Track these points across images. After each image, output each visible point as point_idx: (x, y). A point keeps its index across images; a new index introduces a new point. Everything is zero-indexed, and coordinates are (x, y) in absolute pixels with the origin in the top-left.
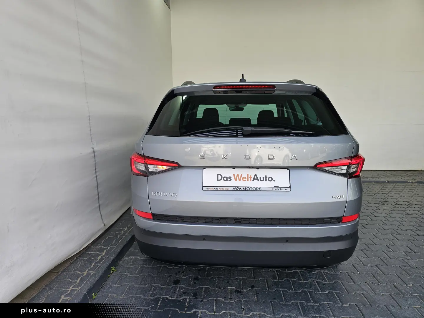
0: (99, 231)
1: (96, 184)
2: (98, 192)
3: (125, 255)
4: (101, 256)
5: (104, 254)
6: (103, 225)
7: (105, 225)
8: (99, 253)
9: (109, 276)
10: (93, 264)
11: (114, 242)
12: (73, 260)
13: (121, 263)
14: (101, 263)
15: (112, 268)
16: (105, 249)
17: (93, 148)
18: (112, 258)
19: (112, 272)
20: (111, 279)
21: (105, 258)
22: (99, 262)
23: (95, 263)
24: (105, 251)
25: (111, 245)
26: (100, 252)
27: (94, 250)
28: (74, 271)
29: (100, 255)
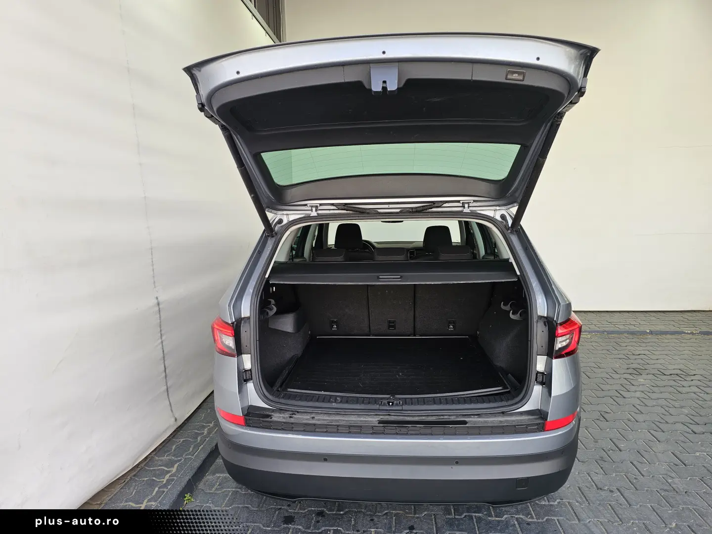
0: (166, 429)
1: (162, 355)
2: (165, 366)
3: (209, 471)
4: (170, 474)
5: (174, 470)
6: (173, 420)
7: (176, 420)
8: (166, 469)
10: (157, 489)
11: (191, 449)
12: (125, 483)
13: (201, 486)
14: (169, 487)
15: (186, 495)
16: (176, 462)
17: (157, 298)
18: (187, 478)
19: (186, 503)
21: (175, 478)
22: (165, 486)
23: (159, 488)
24: (176, 466)
25: (186, 455)
26: (168, 468)
27: (160, 463)
28: (126, 501)
29: (168, 472)
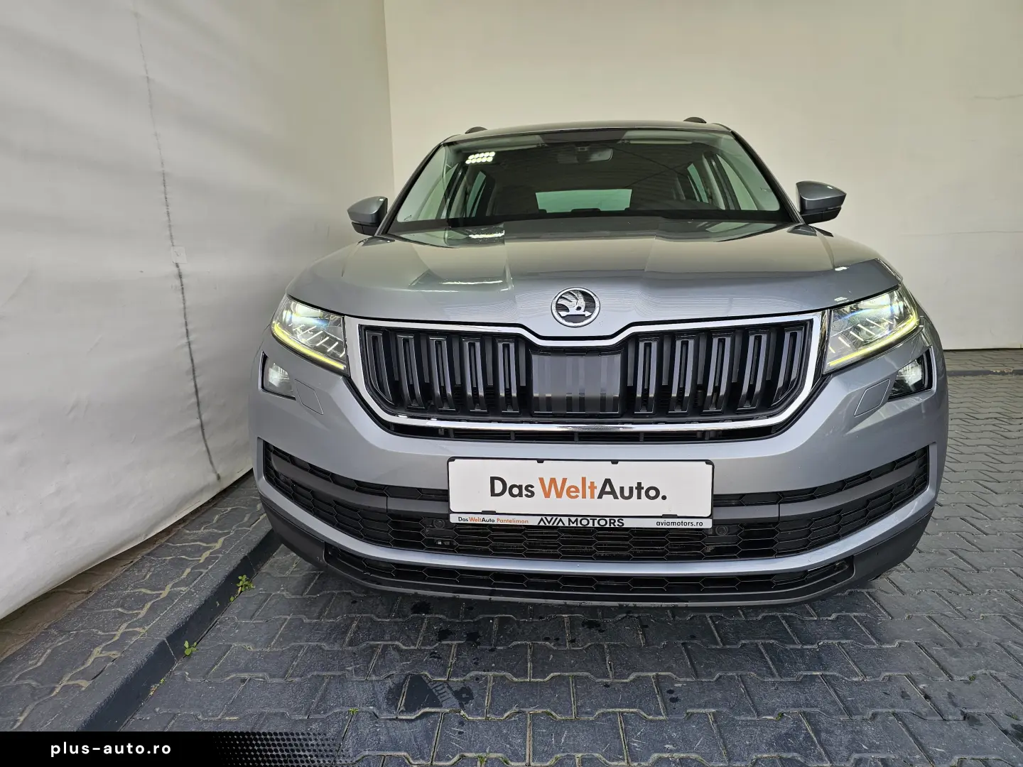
0: (202, 491)
1: (191, 365)
2: (196, 386)
3: (278, 551)
4: (211, 551)
5: (218, 545)
6: (213, 477)
7: (219, 477)
8: (205, 545)
9: (232, 599)
10: (188, 570)
11: (246, 519)
12: (132, 564)
13: (265, 568)
14: (210, 567)
15: (240, 578)
16: (221, 535)
17: (177, 266)
18: (241, 556)
19: (241, 592)
20: (236, 605)
21: (221, 555)
22: (204, 565)
24: (221, 540)
25: (237, 527)
26: (207, 543)
27: (191, 538)
28: (135, 587)
29: (208, 548)
